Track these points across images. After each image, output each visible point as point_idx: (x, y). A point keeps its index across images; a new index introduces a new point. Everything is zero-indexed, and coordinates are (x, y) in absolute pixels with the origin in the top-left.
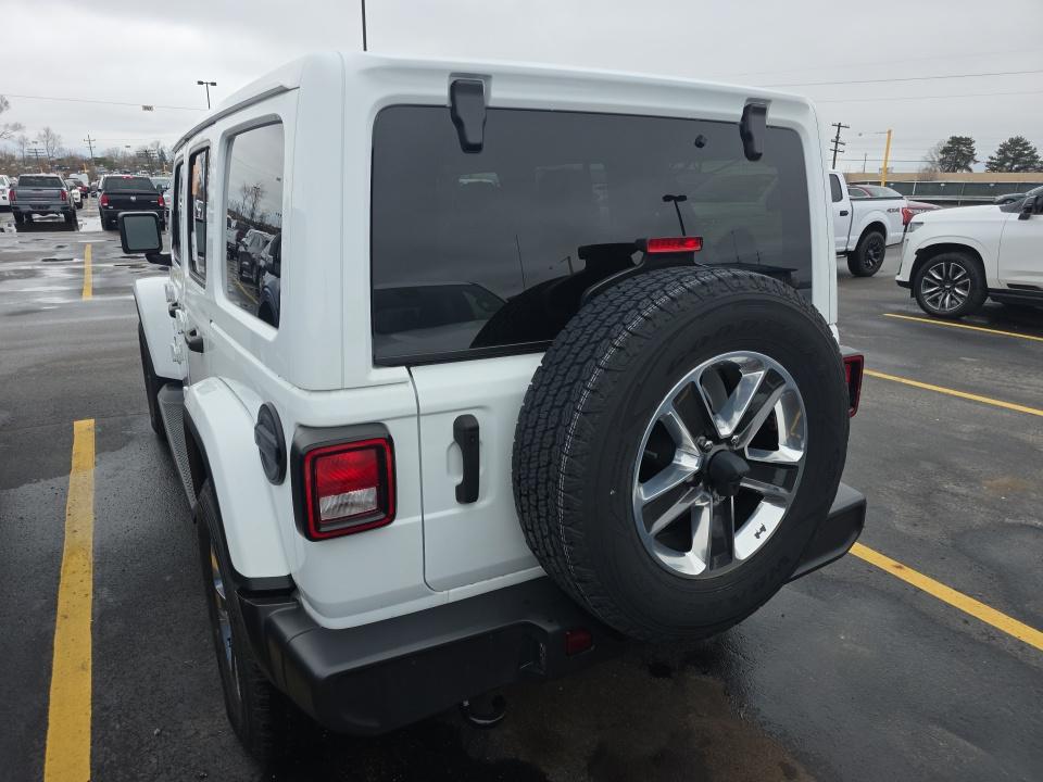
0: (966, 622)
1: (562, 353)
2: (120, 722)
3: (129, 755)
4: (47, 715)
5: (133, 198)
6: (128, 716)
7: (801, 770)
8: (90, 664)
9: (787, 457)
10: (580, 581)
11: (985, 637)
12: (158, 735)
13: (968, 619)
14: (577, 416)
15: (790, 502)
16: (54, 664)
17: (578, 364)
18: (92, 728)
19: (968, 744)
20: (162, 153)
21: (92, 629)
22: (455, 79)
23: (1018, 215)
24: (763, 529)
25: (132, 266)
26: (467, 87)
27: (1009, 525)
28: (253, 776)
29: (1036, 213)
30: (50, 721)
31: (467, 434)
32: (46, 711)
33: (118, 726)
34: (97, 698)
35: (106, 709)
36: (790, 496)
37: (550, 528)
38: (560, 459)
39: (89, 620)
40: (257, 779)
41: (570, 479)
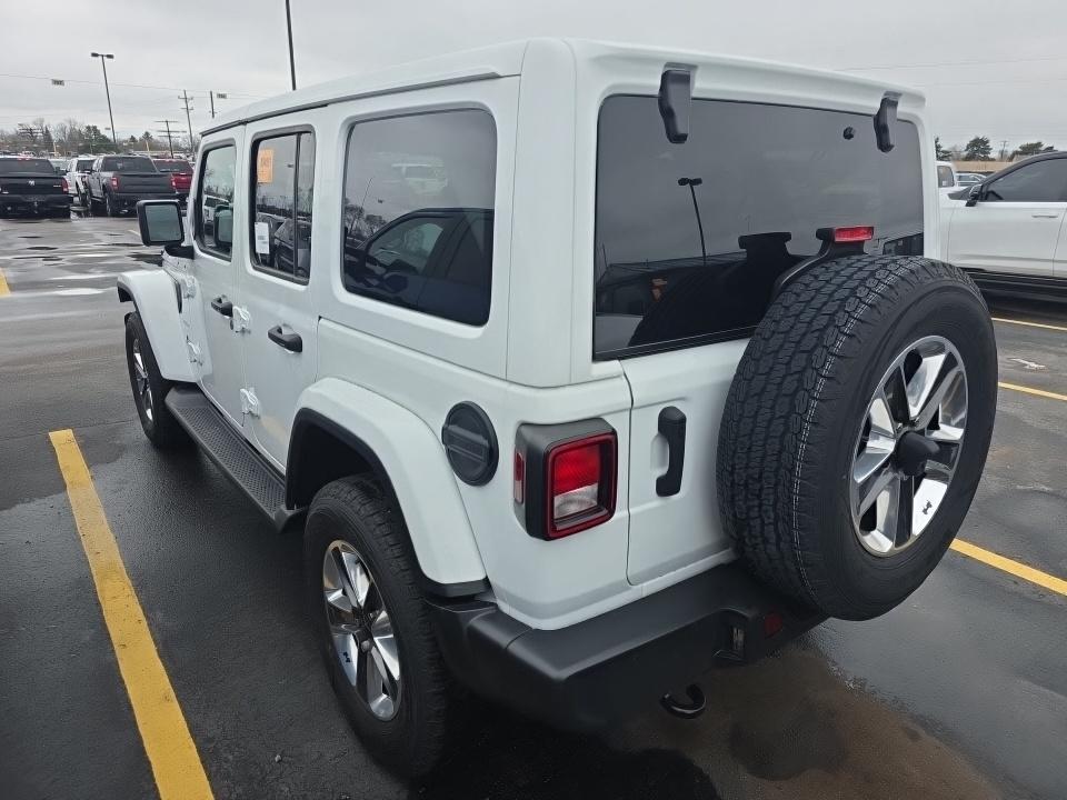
0: (1016, 583)
1: (775, 343)
2: (231, 752)
3: (255, 786)
4: (145, 753)
5: (32, 182)
6: (238, 746)
7: (922, 732)
8: (173, 694)
9: (948, 435)
10: (806, 565)
11: (1036, 596)
12: (279, 761)
13: (1017, 580)
14: (814, 403)
15: (951, 478)
16: (131, 697)
17: (803, 352)
18: (202, 762)
19: (1055, 694)
20: (47, 131)
21: (160, 657)
22: (668, 69)
23: (965, 202)
24: (929, 505)
25: (46, 259)
26: (676, 76)
27: (1020, 491)
28: (398, 793)
29: (982, 200)
30: (151, 759)
31: (671, 427)
32: (142, 751)
33: (231, 757)
34: (194, 731)
35: (210, 740)
36: (951, 473)
37: (776, 515)
38: (797, 447)
39: (153, 648)
40: (404, 795)
41: (807, 466)
